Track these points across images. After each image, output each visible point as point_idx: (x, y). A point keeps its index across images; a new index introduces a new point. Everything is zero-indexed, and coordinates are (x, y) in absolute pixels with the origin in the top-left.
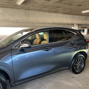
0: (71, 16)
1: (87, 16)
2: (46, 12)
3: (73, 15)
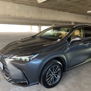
0: (76, 15)
1: (88, 15)
2: (56, 10)
3: (77, 14)
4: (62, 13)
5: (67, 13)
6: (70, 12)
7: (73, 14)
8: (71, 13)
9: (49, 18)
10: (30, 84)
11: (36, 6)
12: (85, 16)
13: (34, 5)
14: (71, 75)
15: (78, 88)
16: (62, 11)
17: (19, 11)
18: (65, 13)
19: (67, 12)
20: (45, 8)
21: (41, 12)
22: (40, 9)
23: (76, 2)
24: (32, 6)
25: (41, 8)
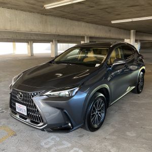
4: (76, 23)
5: (83, 24)
6: (87, 22)
7: (91, 25)
8: (88, 24)
9: (58, 31)
10: (74, 128)
11: (38, 13)
12: (106, 28)
13: (35, 11)
14: (112, 112)
15: (127, 125)
16: (75, 20)
17: (10, 21)
18: (80, 23)
19: (83, 21)
20: (52, 15)
21: (46, 22)
22: (44, 17)
23: (101, 9)
24: (31, 12)
25: (46, 15)
